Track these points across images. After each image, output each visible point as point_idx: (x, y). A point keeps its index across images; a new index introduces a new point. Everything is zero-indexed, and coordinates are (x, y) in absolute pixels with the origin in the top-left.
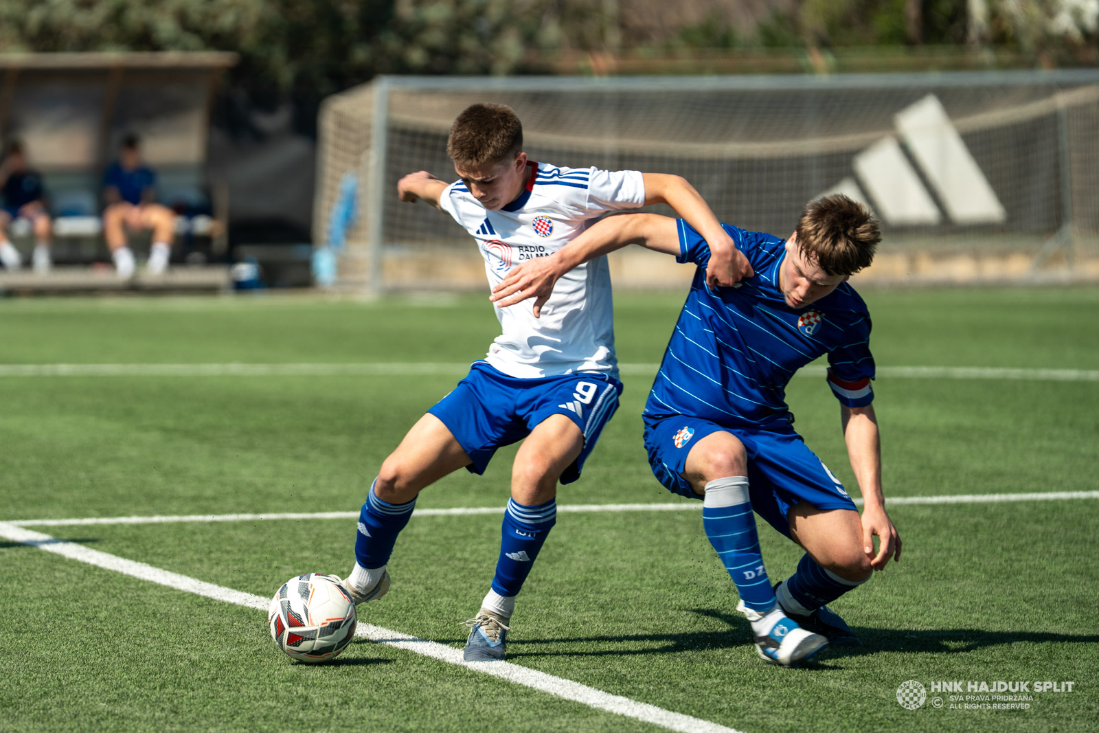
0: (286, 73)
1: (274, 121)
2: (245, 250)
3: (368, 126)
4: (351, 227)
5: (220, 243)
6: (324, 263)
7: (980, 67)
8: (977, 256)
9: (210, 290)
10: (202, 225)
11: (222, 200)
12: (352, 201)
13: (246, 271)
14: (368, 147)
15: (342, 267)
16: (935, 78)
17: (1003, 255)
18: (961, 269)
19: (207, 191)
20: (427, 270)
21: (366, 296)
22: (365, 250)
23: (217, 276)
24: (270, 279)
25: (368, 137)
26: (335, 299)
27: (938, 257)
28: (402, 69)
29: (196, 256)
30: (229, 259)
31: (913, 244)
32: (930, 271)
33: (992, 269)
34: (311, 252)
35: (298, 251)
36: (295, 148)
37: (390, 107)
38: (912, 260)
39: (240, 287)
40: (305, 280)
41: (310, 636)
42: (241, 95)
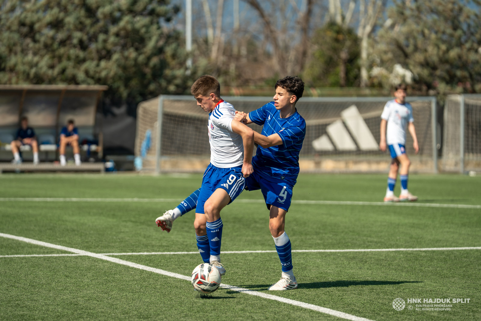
0: (124, 93)
1: (120, 111)
2: (108, 157)
3: (156, 113)
4: (149, 149)
5: (100, 155)
6: (138, 162)
7: (365, 96)
8: (369, 162)
9: (98, 171)
10: (93, 148)
11: (101, 139)
12: (150, 139)
13: (109, 165)
14: (156, 120)
15: (144, 164)
16: (355, 99)
17: (378, 162)
18: (363, 167)
19: (96, 136)
20: (174, 165)
21: (156, 174)
22: (154, 158)
23: (100, 166)
24: (118, 168)
25: (156, 117)
26: (142, 175)
27: (356, 162)
28: (167, 93)
29: (92, 159)
30: (104, 160)
31: (347, 158)
32: (354, 168)
33: (374, 167)
34: (134, 158)
35: (129, 158)
36: (129, 120)
37: (164, 106)
38: (347, 163)
39: (107, 170)
40: (131, 168)
41: (205, 284)
42: (108, 101)
